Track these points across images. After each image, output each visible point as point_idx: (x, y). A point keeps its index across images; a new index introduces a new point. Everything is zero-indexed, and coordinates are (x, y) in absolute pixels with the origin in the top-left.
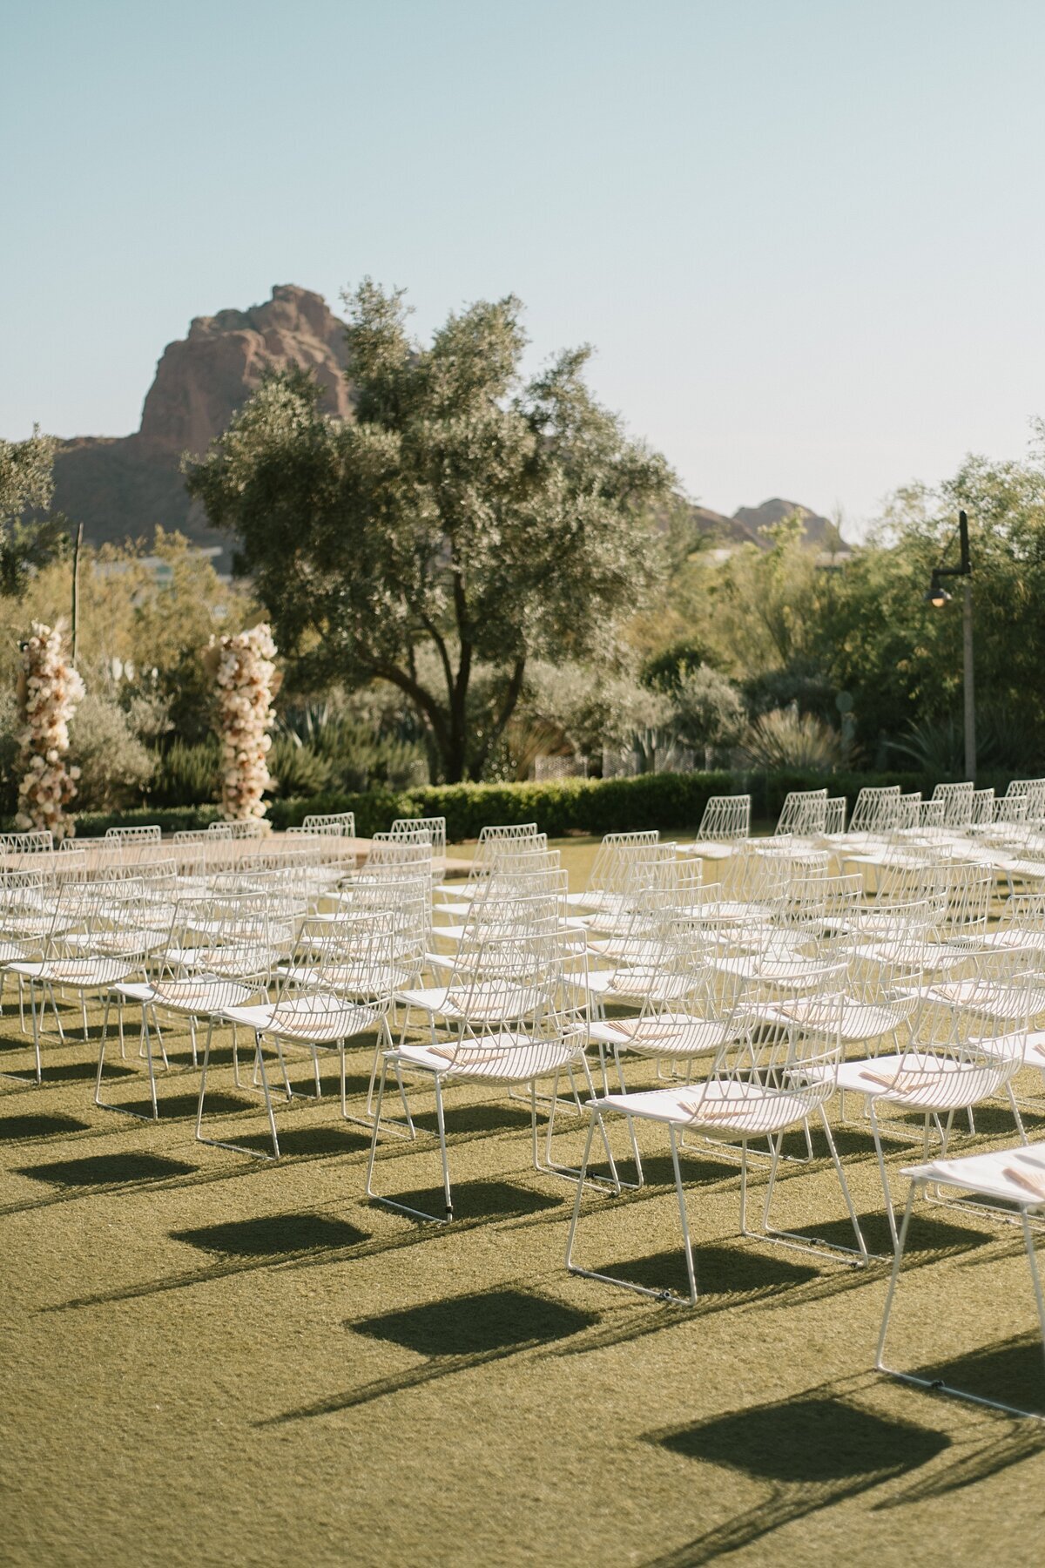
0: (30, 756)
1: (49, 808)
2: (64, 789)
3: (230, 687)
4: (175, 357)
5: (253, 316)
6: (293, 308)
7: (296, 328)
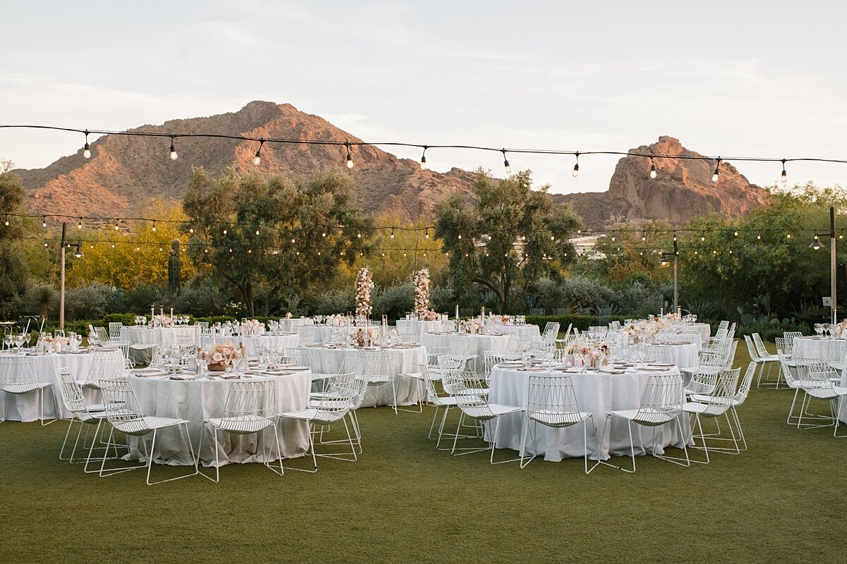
0: (358, 303)
2: (368, 313)
3: (416, 285)
4: (623, 164)
5: (651, 147)
6: (667, 145)
7: (668, 151)
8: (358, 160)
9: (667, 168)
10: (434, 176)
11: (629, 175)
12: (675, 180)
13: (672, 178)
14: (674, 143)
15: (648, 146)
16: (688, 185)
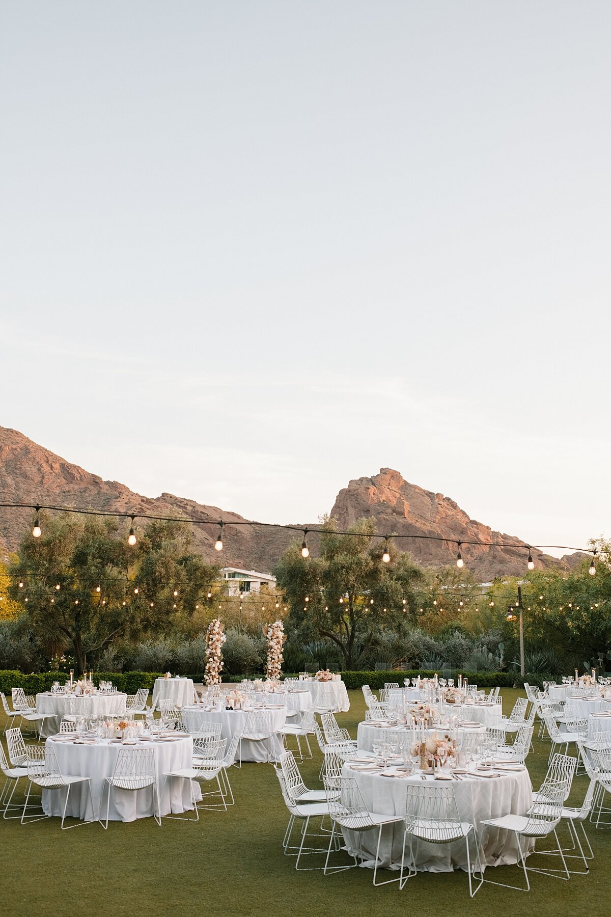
0: (209, 658)
1: (213, 673)
2: (219, 669)
3: (270, 639)
4: (343, 495)
5: (373, 480)
6: (388, 477)
7: (389, 484)
8: (59, 481)
9: (388, 501)
10: (143, 501)
11: (349, 507)
12: (397, 514)
13: (394, 511)
14: (395, 475)
15: (370, 477)
16: (410, 520)
